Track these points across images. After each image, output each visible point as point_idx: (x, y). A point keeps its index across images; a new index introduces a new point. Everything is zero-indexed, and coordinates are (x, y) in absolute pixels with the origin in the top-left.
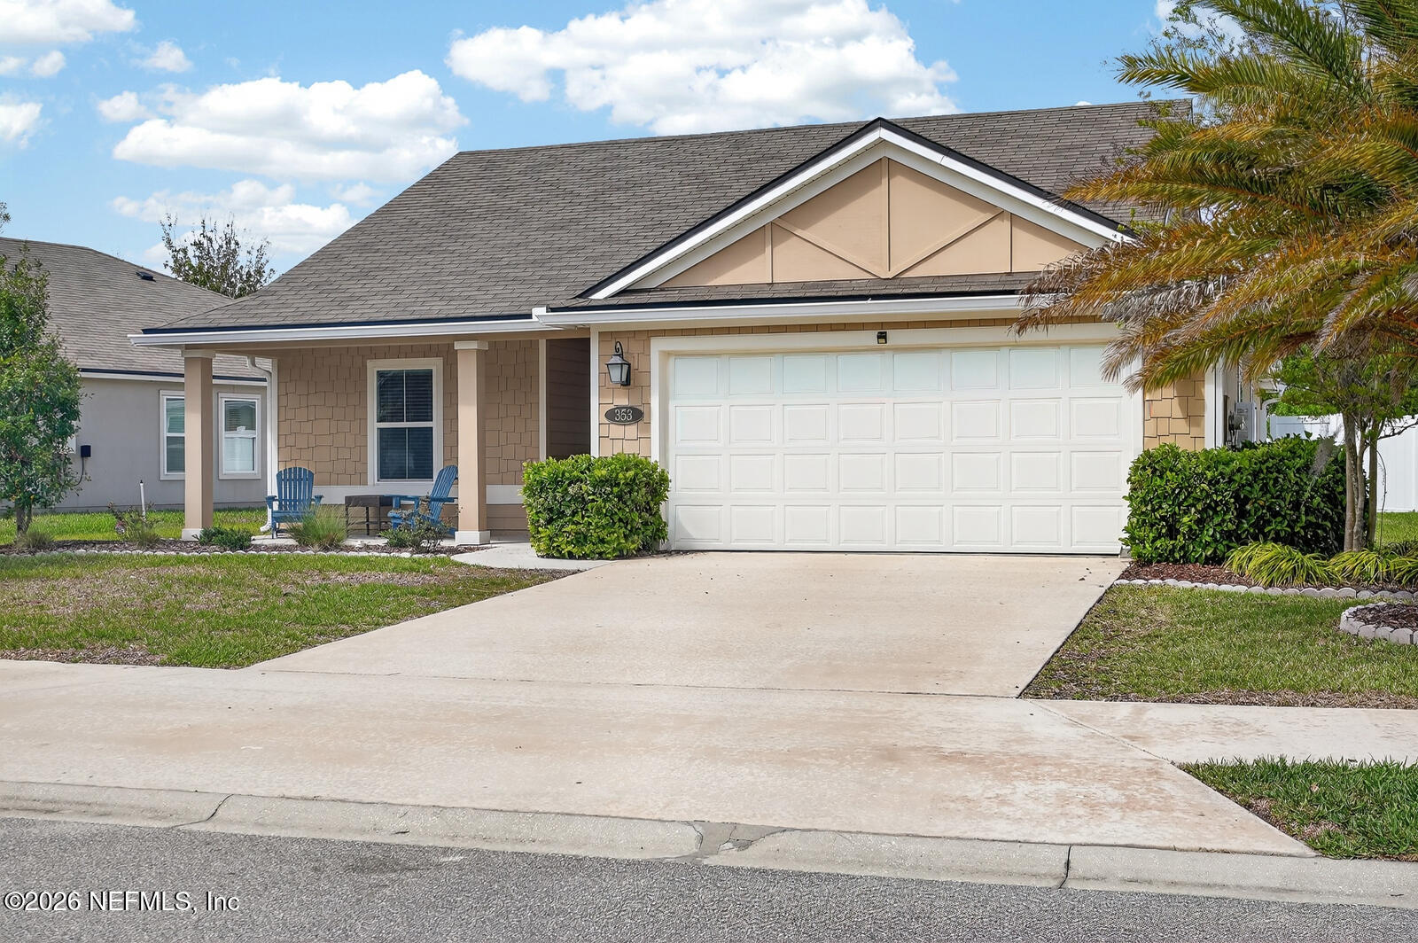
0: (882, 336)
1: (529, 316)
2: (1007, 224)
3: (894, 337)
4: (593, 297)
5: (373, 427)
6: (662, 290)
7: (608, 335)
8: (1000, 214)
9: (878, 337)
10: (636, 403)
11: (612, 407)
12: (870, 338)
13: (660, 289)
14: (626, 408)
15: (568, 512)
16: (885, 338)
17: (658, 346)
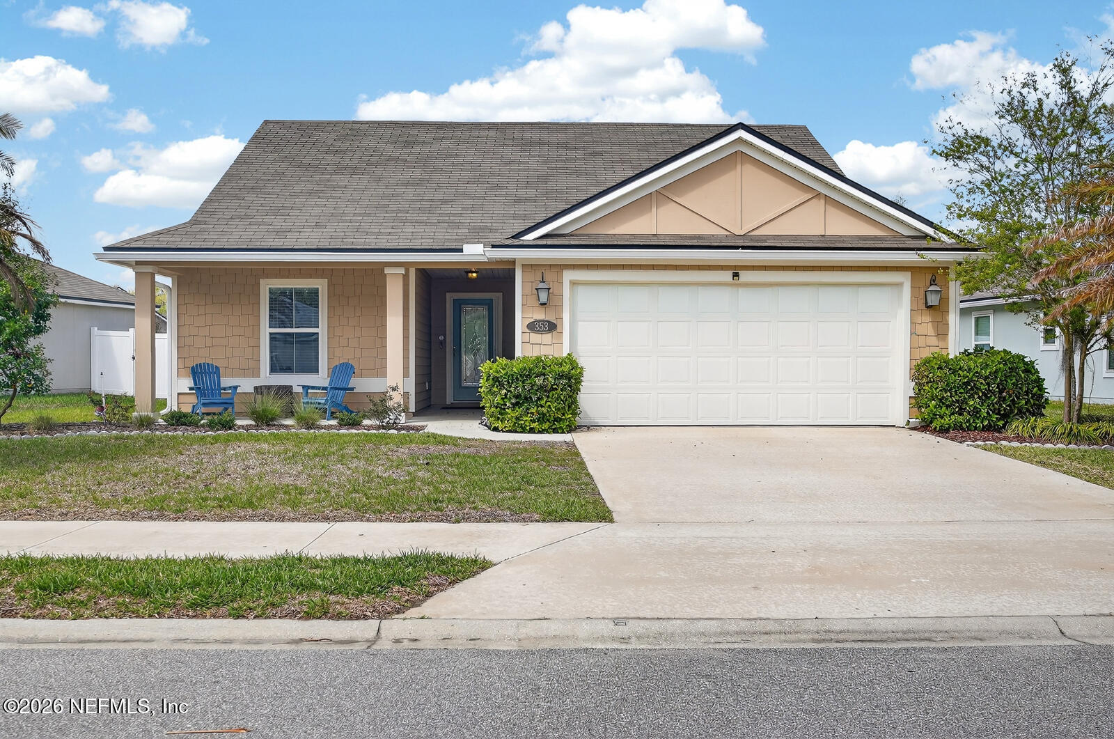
0: (736, 275)
1: (461, 250)
2: (823, 202)
3: (745, 276)
4: (522, 238)
5: (266, 331)
6: (571, 236)
7: (530, 267)
8: (818, 195)
9: (734, 276)
10: (552, 318)
11: (533, 320)
12: (727, 276)
13: (571, 235)
14: (544, 321)
15: (534, 398)
16: (738, 276)
17: (568, 276)
